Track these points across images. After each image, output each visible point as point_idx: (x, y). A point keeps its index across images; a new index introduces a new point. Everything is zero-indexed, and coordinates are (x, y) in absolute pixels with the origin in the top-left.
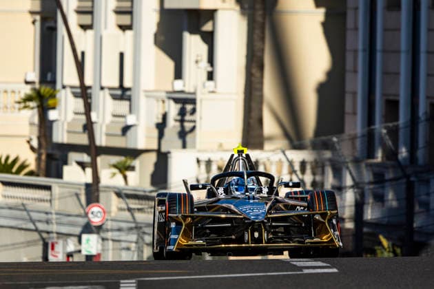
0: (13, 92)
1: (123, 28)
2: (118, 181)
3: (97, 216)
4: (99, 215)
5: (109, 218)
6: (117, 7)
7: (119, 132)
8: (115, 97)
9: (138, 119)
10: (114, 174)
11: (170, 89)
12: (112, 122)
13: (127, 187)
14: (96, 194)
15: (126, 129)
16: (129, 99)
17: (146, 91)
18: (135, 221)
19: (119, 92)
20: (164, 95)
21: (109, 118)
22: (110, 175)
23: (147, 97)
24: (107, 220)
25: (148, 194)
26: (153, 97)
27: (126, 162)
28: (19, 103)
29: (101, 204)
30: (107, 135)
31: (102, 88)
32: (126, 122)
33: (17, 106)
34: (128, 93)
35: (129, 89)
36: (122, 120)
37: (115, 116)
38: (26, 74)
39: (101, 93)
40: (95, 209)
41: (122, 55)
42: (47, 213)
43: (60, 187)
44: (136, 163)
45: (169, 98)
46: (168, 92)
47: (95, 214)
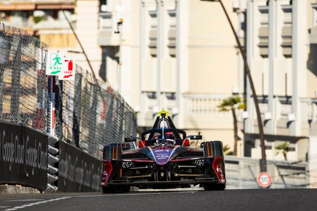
0: (215, 100)
1: (287, 56)
2: (280, 158)
3: (265, 180)
4: (267, 179)
5: (273, 182)
6: (283, 43)
7: (286, 126)
8: (282, 103)
9: (296, 117)
10: (278, 153)
11: (314, 97)
12: (281, 119)
13: (286, 162)
14: (264, 166)
15: (289, 123)
16: (290, 103)
17: (300, 98)
18: (284, 183)
19: (285, 99)
20: (310, 100)
21: (279, 117)
22: (275, 154)
23: (302, 102)
24: (272, 183)
25: (291, 165)
26: (305, 102)
27: (285, 145)
28: (219, 107)
29: (267, 173)
30: (278, 127)
31: (274, 97)
32: (288, 119)
33: (218, 109)
34: (290, 100)
35: (290, 97)
36: (285, 117)
37: (283, 115)
38: (232, 88)
39: (274, 100)
40: (264, 176)
41: (286, 75)
42: (236, 179)
43: (244, 162)
44: (296, 146)
45: (313, 102)
46: (312, 99)
47: (264, 179)
